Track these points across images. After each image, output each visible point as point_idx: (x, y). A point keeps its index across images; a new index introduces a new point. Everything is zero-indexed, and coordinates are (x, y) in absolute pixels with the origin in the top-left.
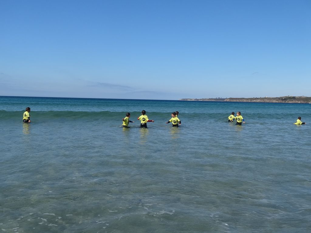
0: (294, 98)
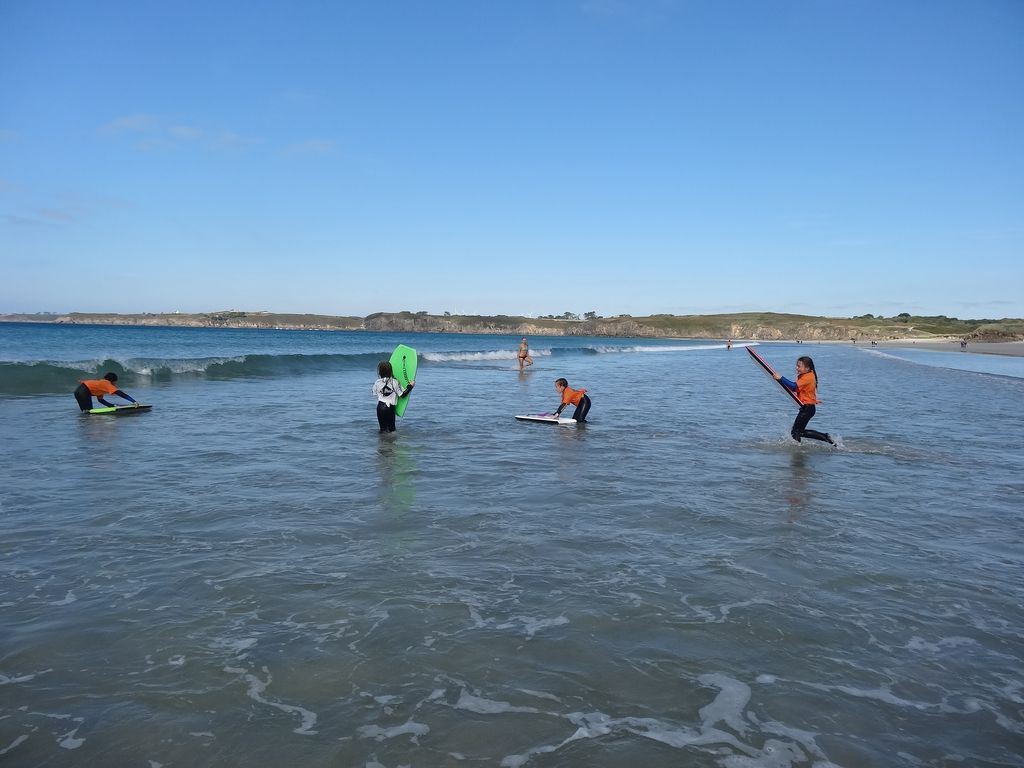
0: (242, 315)
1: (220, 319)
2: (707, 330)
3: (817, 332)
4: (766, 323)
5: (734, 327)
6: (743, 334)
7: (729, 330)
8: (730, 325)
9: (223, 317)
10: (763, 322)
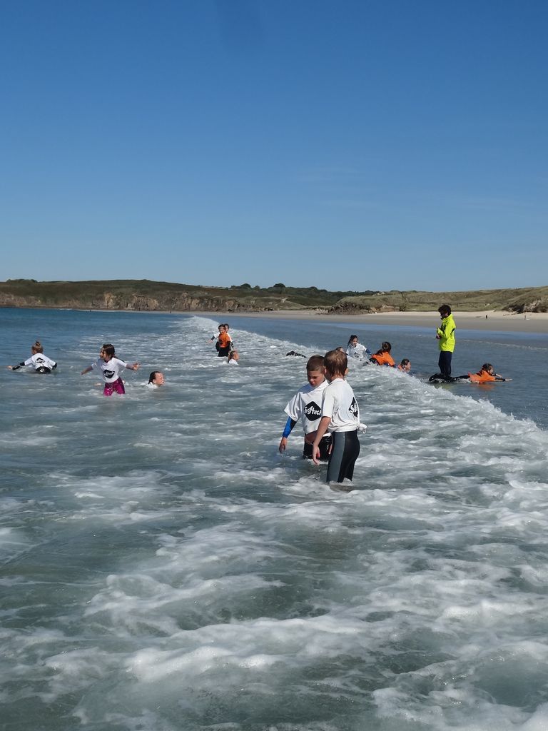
2: (77, 299)
3: (194, 303)
4: (142, 293)
5: (107, 296)
6: (118, 304)
7: (102, 299)
8: (102, 293)
10: (138, 290)
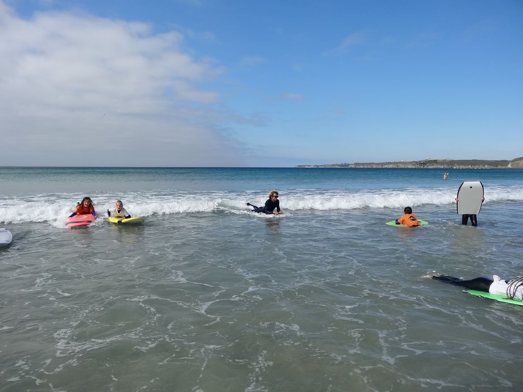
1: (424, 164)
9: (425, 163)
